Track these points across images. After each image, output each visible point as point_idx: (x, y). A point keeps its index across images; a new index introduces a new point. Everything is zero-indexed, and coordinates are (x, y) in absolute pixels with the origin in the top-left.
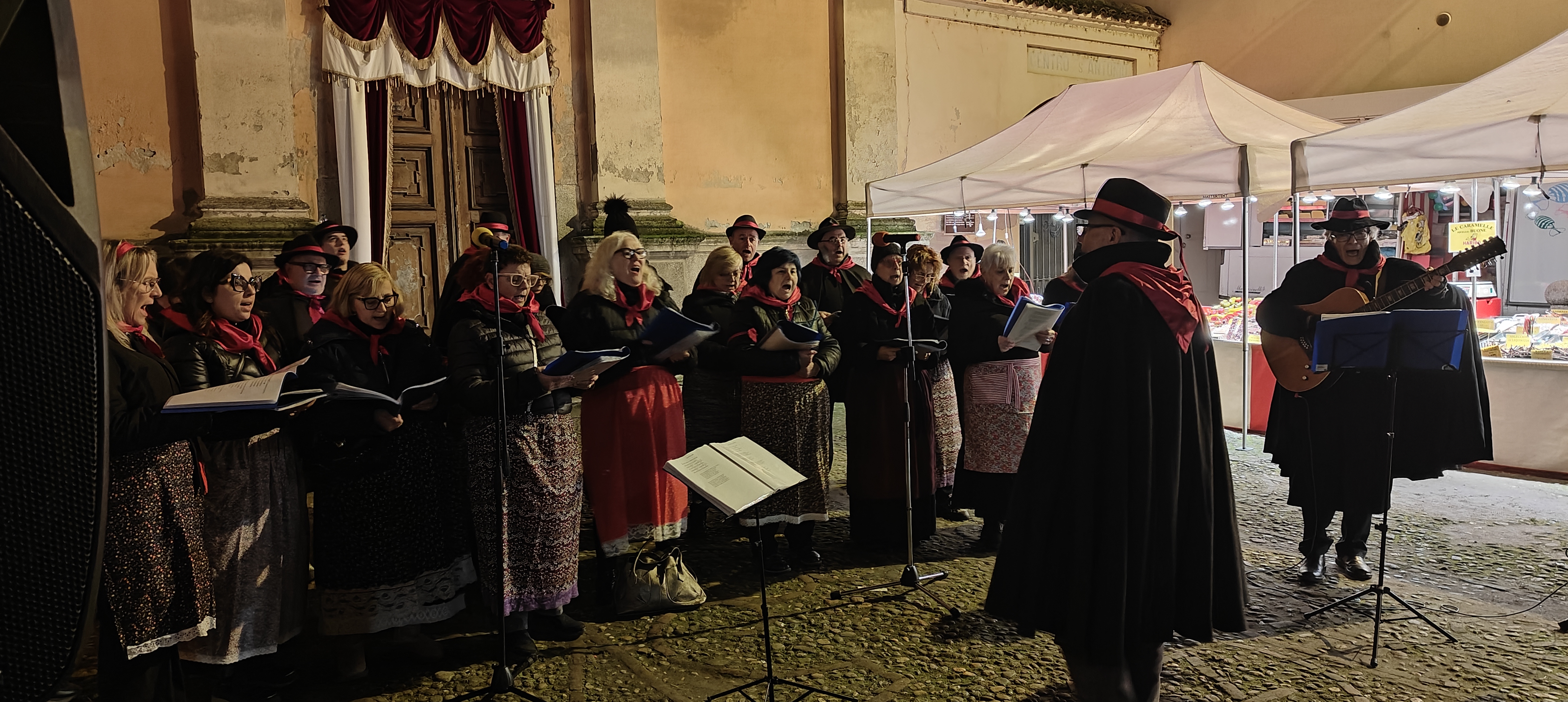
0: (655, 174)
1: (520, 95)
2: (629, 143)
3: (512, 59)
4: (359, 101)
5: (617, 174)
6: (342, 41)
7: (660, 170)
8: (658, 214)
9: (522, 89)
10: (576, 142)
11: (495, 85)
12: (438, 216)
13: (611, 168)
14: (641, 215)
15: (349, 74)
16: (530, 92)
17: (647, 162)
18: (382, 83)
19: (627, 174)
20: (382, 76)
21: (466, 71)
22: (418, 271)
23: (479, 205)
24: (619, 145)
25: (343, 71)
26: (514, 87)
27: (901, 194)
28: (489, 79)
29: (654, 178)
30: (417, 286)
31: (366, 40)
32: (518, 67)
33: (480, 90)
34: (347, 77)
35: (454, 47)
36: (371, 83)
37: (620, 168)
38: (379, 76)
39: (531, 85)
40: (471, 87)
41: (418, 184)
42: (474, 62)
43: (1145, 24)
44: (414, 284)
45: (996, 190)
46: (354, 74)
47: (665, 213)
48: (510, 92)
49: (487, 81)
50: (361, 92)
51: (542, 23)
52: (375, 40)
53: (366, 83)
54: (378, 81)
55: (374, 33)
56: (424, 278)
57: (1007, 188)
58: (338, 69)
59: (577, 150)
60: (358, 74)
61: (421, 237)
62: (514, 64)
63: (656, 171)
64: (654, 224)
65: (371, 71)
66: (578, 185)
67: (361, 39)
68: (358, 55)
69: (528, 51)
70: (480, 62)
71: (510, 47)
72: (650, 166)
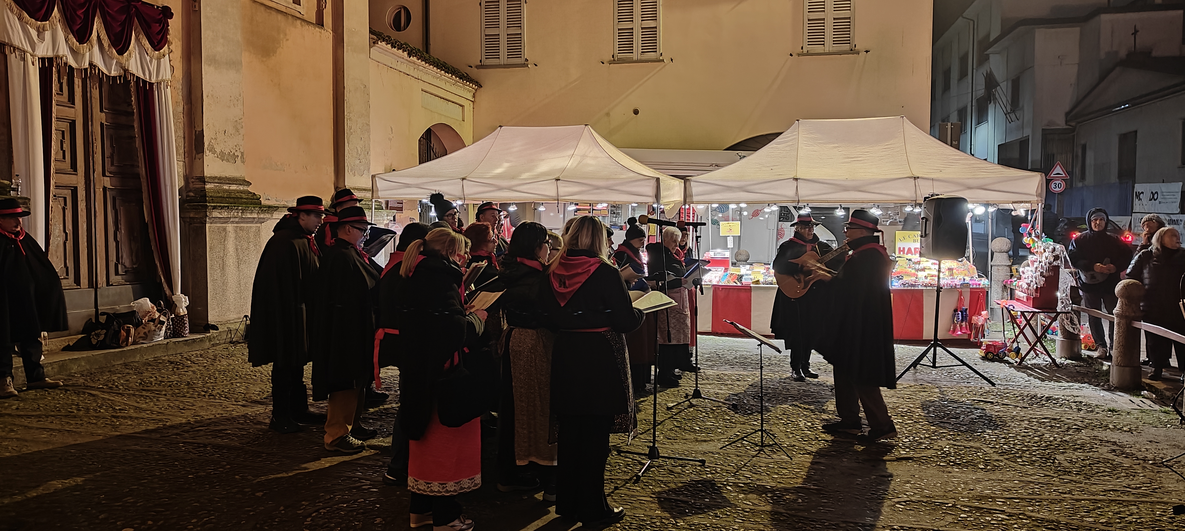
0: (239, 157)
1: (151, 84)
2: (224, 132)
3: (147, 54)
4: (35, 74)
5: (216, 155)
6: (20, 19)
7: (242, 153)
8: (241, 188)
9: (153, 80)
10: (184, 128)
11: (134, 75)
12: (79, 180)
13: (212, 150)
14: (231, 188)
15: (26, 49)
16: (159, 83)
17: (235, 147)
18: (50, 60)
19: (222, 157)
20: (50, 54)
21: (112, 58)
22: (62, 228)
23: (110, 173)
24: (218, 133)
25: (20, 46)
26: (148, 78)
27: (408, 186)
28: (130, 69)
29: (239, 160)
30: (61, 240)
31: (41, 21)
32: (151, 61)
33: (120, 77)
34: (25, 52)
35: (106, 38)
36: (42, 59)
37: (218, 151)
38: (48, 54)
39: (160, 78)
40: (113, 73)
41: (64, 152)
42: (121, 52)
43: (471, 85)
44: (59, 239)
45: (491, 189)
46: (30, 50)
47: (246, 188)
48: (144, 82)
49: (128, 70)
50: (36, 66)
51: (168, 30)
52: (48, 22)
53: (39, 58)
54: (47, 58)
55: (46, 17)
56: (66, 234)
57: (500, 189)
58: (16, 43)
59: (184, 134)
60: (34, 50)
61: (65, 199)
62: (148, 58)
63: (240, 155)
64: (244, 196)
65: (44, 50)
66: (185, 162)
67: (37, 20)
68: (34, 33)
69: (159, 50)
70: (126, 54)
71: (147, 45)
72: (236, 151)
